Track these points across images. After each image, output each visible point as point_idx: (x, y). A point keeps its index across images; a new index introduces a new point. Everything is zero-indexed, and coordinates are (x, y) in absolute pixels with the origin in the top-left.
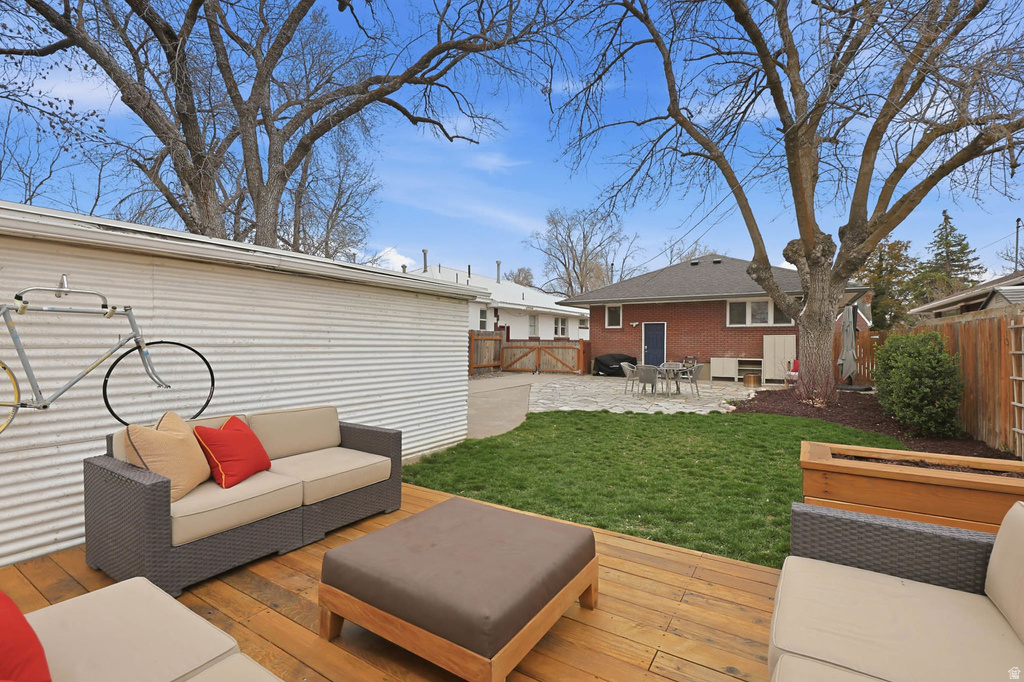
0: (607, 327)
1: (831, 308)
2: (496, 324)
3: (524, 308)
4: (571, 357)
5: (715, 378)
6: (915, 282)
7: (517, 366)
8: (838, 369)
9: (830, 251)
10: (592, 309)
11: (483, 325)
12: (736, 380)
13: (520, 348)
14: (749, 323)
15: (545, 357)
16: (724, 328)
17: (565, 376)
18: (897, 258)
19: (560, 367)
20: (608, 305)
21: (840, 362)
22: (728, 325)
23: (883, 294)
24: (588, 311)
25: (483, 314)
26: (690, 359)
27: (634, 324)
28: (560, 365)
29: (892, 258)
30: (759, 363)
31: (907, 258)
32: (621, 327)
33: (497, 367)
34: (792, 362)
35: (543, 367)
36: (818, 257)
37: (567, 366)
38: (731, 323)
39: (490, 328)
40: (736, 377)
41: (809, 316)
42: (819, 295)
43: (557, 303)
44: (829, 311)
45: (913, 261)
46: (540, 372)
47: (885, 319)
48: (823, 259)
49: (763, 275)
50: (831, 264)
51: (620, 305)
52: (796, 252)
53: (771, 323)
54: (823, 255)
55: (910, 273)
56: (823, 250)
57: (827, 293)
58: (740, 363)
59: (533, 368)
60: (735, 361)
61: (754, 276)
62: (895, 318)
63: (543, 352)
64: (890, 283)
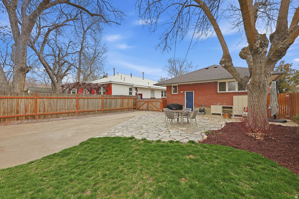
0: (172, 93)
1: (265, 79)
2: (136, 93)
3: (147, 87)
4: (158, 105)
5: (213, 114)
6: (294, 77)
7: (141, 108)
8: (269, 111)
9: (265, 44)
10: (167, 87)
11: (130, 93)
12: (222, 115)
13: (142, 101)
14: (227, 91)
15: (150, 105)
16: (217, 93)
17: (157, 112)
18: (288, 69)
19: (155, 109)
20: (173, 85)
21: (270, 108)
22: (218, 92)
23: (283, 82)
24: (166, 88)
25: (131, 89)
26: (203, 106)
27: (182, 92)
28: (155, 108)
29: (285, 69)
30: (232, 108)
31: (291, 69)
32: (177, 93)
33: (134, 109)
34: (246, 107)
35: (149, 109)
36: (258, 48)
37: (157, 108)
38: (220, 91)
39: (134, 94)
40: (222, 114)
41: (253, 84)
42: (258, 71)
43: (154, 85)
44: (264, 81)
45: (294, 70)
46: (148, 110)
47: (283, 91)
48: (261, 49)
49: (228, 64)
50: (266, 52)
51: (177, 85)
52: (246, 53)
53: (237, 91)
54: (261, 47)
55: (292, 75)
56: (261, 43)
57: (263, 70)
58: (223, 107)
59: (146, 109)
60: (221, 107)
61: (223, 65)
62: (286, 90)
63: (149, 103)
64: (285, 78)
